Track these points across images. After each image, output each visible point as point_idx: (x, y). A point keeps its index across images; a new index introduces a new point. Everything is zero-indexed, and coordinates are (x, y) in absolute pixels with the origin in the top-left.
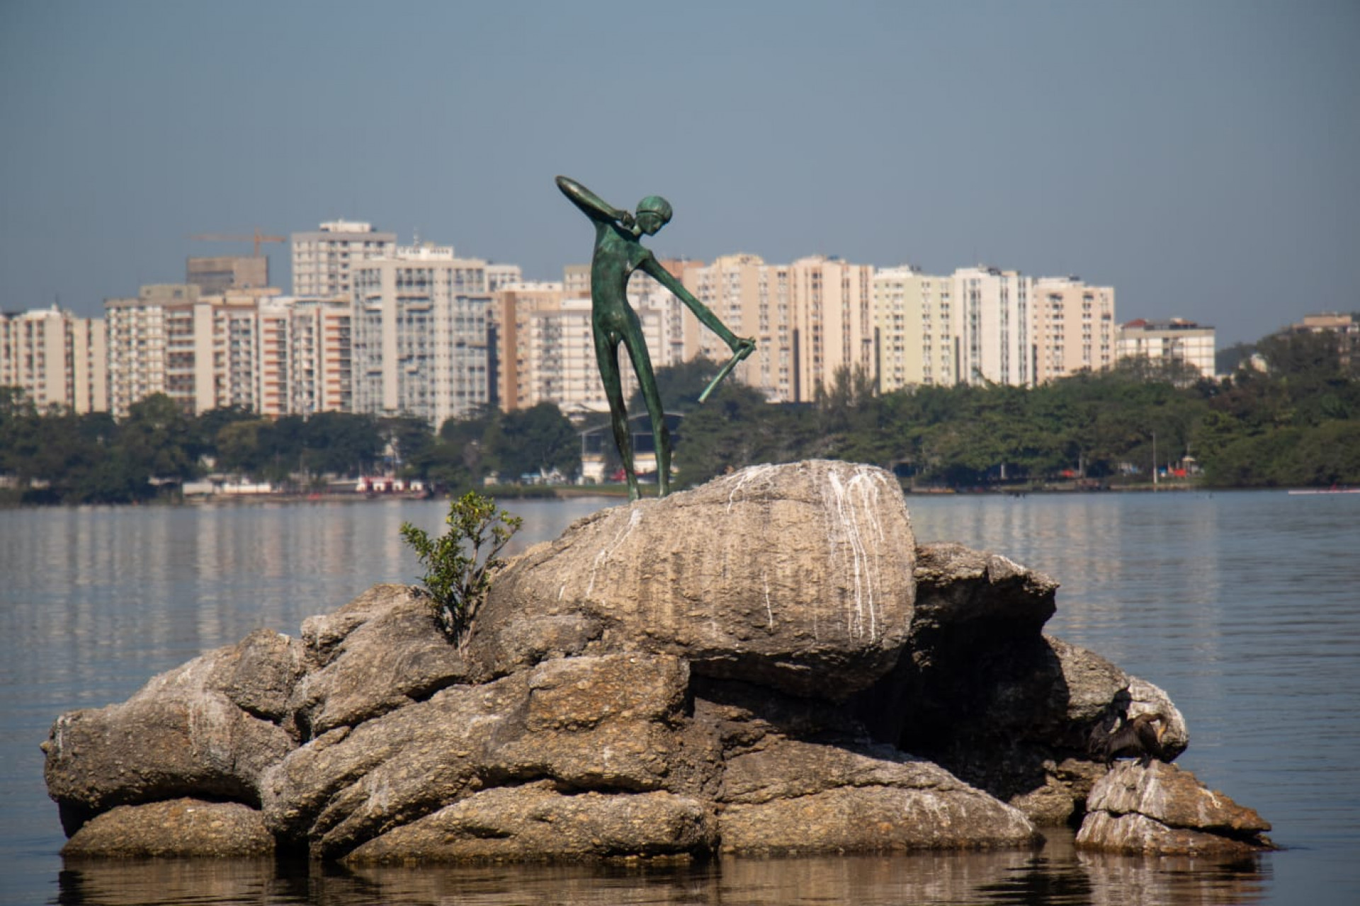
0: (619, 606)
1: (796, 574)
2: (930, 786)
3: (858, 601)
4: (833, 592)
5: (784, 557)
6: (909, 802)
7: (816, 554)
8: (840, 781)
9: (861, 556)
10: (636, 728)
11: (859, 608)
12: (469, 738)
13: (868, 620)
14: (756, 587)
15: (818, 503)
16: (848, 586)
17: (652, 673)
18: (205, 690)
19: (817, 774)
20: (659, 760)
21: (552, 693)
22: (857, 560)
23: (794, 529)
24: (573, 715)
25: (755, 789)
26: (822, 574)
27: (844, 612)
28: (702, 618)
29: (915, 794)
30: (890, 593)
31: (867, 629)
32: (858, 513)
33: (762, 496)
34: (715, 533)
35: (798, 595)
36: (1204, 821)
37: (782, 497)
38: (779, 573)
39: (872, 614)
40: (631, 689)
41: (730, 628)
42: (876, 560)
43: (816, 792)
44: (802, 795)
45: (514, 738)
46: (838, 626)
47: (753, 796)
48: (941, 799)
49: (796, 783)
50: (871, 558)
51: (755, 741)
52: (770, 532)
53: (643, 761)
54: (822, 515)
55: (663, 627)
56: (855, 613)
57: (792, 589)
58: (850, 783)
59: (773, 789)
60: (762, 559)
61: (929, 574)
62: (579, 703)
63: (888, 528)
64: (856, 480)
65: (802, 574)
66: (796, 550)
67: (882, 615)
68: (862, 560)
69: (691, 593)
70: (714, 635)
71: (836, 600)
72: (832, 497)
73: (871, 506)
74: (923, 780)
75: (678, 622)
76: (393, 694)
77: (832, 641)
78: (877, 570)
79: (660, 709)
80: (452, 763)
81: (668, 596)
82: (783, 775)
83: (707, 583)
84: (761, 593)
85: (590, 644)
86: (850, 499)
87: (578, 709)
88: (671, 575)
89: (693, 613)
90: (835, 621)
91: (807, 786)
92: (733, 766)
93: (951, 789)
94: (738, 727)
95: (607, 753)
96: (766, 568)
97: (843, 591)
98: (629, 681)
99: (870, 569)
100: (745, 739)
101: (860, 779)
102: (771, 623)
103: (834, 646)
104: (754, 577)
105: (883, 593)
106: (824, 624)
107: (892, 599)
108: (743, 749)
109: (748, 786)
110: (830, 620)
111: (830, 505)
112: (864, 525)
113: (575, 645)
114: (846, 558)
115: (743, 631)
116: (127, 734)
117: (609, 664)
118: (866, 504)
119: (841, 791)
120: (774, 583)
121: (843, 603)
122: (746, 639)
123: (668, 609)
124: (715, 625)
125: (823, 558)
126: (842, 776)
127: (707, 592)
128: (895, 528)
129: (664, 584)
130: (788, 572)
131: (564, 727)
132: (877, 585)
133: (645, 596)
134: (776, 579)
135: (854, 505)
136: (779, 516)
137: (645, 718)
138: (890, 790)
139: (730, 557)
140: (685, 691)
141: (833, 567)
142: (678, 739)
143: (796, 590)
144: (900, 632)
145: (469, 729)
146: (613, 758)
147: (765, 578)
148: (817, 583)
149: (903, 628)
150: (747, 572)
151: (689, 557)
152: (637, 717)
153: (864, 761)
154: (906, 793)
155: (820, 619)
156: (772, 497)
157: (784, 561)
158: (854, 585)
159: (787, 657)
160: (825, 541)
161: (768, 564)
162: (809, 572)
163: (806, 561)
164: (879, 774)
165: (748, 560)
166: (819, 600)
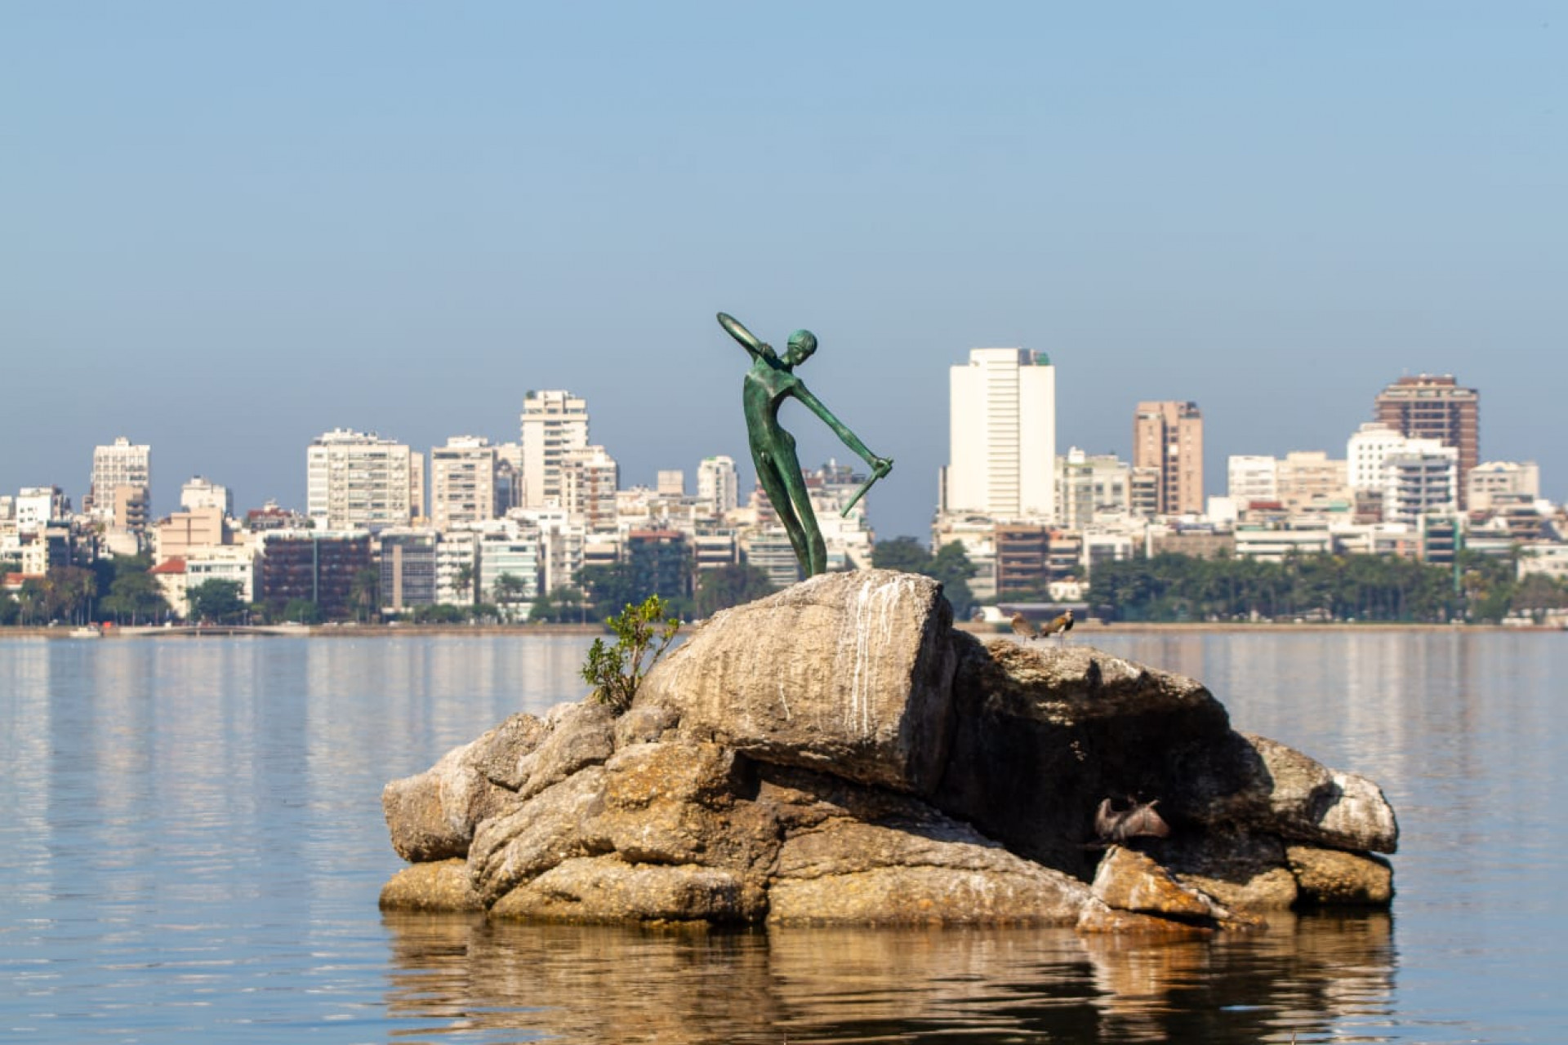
0: (685, 699)
1: (805, 673)
2: (984, 868)
3: (855, 697)
4: (835, 688)
5: (798, 657)
6: (956, 882)
7: (824, 655)
8: (888, 861)
9: (864, 657)
10: (671, 809)
11: (855, 704)
12: (575, 813)
13: (860, 715)
14: (774, 683)
15: (841, 608)
16: (848, 684)
17: (692, 759)
18: (459, 765)
19: (866, 854)
20: (690, 837)
21: (621, 775)
22: (859, 661)
23: (813, 632)
24: (630, 795)
25: (805, 866)
26: (826, 673)
27: (842, 709)
28: (739, 711)
29: (963, 875)
30: (883, 691)
31: (859, 723)
32: (873, 618)
33: (799, 602)
34: (755, 634)
35: (806, 692)
36: (1134, 903)
37: (814, 603)
38: (793, 672)
39: (865, 709)
40: (675, 772)
41: (760, 721)
42: (876, 662)
43: (863, 870)
44: (849, 872)
45: (597, 815)
46: (836, 720)
47: (803, 872)
48: (990, 880)
49: (845, 862)
50: (871, 659)
51: (817, 822)
52: (794, 634)
53: (675, 837)
54: (840, 619)
55: (711, 718)
56: (851, 708)
57: (801, 686)
58: (900, 863)
59: (822, 867)
60: (781, 658)
61: (1038, 676)
62: (635, 784)
63: (898, 630)
64: (884, 588)
65: (810, 672)
66: (808, 651)
67: (873, 711)
68: (864, 661)
69: (731, 687)
70: (748, 727)
71: (836, 697)
72: (855, 603)
73: (888, 611)
74: (977, 863)
75: (722, 714)
76: (557, 773)
77: (833, 734)
78: (876, 670)
79: (691, 792)
80: (563, 834)
81: (717, 691)
82: (833, 854)
83: (741, 681)
84: (777, 689)
85: (665, 732)
86: (870, 605)
87: (633, 790)
88: (720, 671)
89: (733, 706)
90: (833, 717)
91: (854, 864)
92: (790, 846)
93: (1005, 871)
94: (795, 811)
95: (647, 829)
96: (782, 667)
97: (842, 689)
98: (676, 766)
99: (870, 669)
100: (804, 821)
101: (910, 860)
102: (789, 717)
103: (836, 738)
104: (773, 674)
105: (877, 692)
106: (825, 718)
107: (885, 697)
108: (805, 830)
109: (800, 863)
110: (831, 716)
111: (851, 611)
112: (876, 630)
113: (653, 733)
114: (850, 659)
115: (770, 723)
116: (411, 801)
117: (663, 750)
118: (884, 610)
119: (889, 870)
120: (789, 682)
121: (842, 699)
122: (774, 730)
123: (716, 701)
124: (749, 717)
125: (828, 660)
126: (892, 856)
127: (741, 687)
128: (903, 633)
129: (714, 679)
130: (800, 670)
131: (626, 804)
132: (873, 683)
133: (703, 688)
134: (789, 677)
135: (873, 611)
136: (806, 620)
137: (680, 799)
138: (940, 871)
139: (759, 656)
140: (728, 776)
141: (837, 667)
142: (722, 819)
143: (804, 687)
144: (889, 727)
145: (576, 804)
146: (651, 835)
147: (782, 675)
148: (821, 681)
149: (892, 723)
150: (768, 670)
151: (733, 655)
152: (674, 799)
153: (918, 842)
154: (955, 873)
155: (823, 714)
156: (806, 603)
157: (797, 661)
158: (852, 682)
159: (804, 747)
160: (836, 643)
161: (785, 663)
162: (816, 671)
163: (815, 661)
164: (930, 856)
165: (771, 658)
166: (821, 697)
